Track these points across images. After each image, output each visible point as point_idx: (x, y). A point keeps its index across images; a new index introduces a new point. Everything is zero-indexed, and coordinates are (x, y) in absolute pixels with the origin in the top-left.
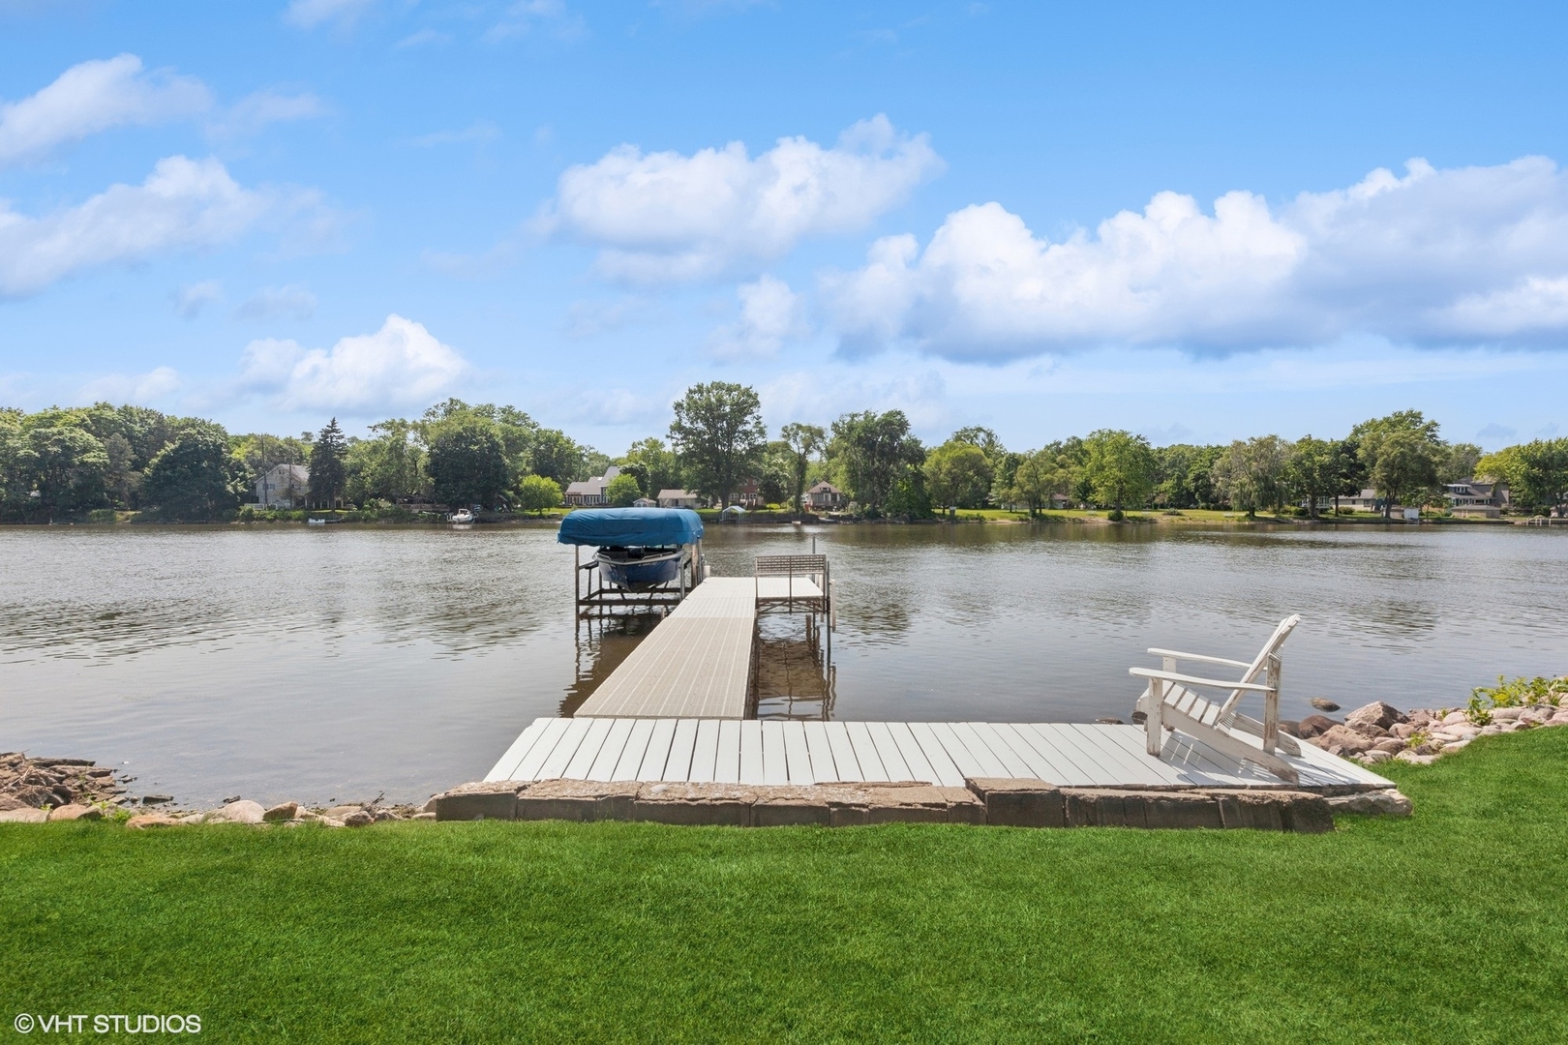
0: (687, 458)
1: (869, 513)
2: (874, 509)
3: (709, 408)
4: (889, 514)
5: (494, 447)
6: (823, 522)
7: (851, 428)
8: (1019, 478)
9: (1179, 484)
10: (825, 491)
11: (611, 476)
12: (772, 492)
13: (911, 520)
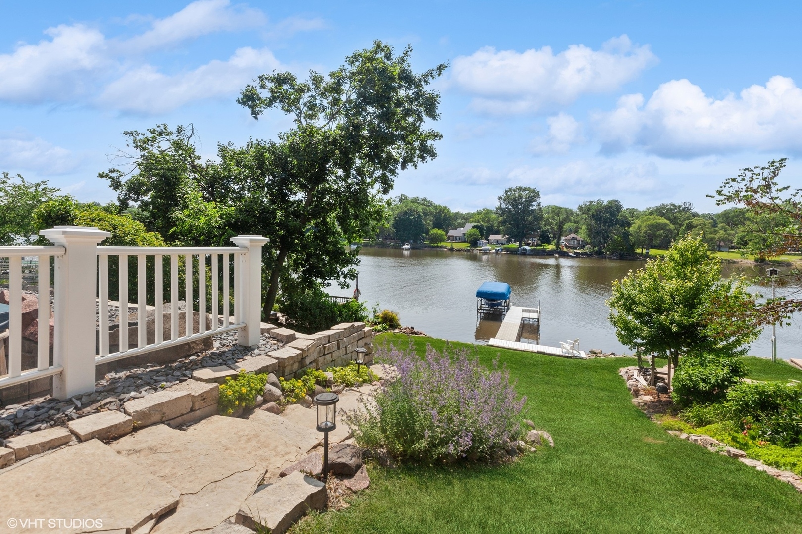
0: (503, 223)
1: (597, 251)
2: (600, 249)
3: (515, 200)
4: (608, 253)
5: (420, 216)
6: (571, 256)
7: (589, 209)
10: (573, 239)
11: (468, 228)
12: (545, 239)
13: (622, 258)
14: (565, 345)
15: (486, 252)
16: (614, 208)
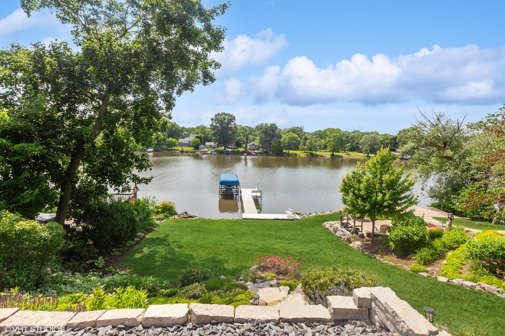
0: (214, 135)
1: (265, 152)
2: (267, 151)
3: (221, 121)
4: (271, 152)
6: (253, 155)
7: (261, 128)
8: (307, 143)
9: (352, 145)
10: (253, 145)
11: (192, 138)
12: (238, 145)
13: (277, 155)
14: (288, 212)
15: (204, 153)
16: (273, 128)
